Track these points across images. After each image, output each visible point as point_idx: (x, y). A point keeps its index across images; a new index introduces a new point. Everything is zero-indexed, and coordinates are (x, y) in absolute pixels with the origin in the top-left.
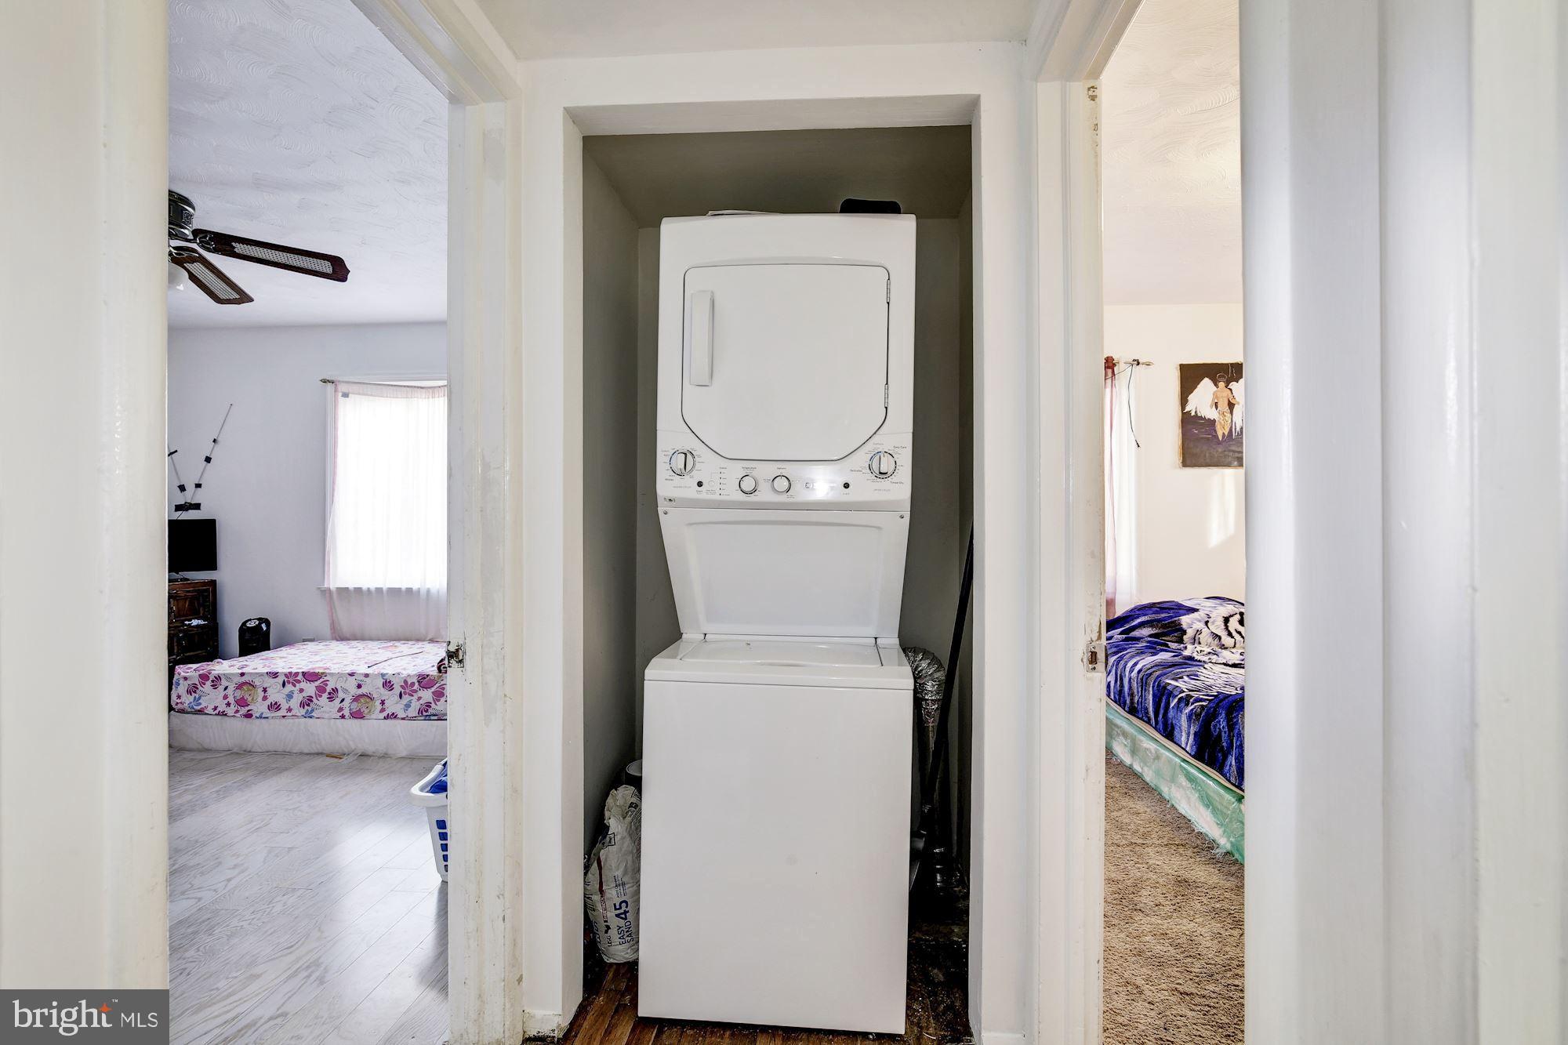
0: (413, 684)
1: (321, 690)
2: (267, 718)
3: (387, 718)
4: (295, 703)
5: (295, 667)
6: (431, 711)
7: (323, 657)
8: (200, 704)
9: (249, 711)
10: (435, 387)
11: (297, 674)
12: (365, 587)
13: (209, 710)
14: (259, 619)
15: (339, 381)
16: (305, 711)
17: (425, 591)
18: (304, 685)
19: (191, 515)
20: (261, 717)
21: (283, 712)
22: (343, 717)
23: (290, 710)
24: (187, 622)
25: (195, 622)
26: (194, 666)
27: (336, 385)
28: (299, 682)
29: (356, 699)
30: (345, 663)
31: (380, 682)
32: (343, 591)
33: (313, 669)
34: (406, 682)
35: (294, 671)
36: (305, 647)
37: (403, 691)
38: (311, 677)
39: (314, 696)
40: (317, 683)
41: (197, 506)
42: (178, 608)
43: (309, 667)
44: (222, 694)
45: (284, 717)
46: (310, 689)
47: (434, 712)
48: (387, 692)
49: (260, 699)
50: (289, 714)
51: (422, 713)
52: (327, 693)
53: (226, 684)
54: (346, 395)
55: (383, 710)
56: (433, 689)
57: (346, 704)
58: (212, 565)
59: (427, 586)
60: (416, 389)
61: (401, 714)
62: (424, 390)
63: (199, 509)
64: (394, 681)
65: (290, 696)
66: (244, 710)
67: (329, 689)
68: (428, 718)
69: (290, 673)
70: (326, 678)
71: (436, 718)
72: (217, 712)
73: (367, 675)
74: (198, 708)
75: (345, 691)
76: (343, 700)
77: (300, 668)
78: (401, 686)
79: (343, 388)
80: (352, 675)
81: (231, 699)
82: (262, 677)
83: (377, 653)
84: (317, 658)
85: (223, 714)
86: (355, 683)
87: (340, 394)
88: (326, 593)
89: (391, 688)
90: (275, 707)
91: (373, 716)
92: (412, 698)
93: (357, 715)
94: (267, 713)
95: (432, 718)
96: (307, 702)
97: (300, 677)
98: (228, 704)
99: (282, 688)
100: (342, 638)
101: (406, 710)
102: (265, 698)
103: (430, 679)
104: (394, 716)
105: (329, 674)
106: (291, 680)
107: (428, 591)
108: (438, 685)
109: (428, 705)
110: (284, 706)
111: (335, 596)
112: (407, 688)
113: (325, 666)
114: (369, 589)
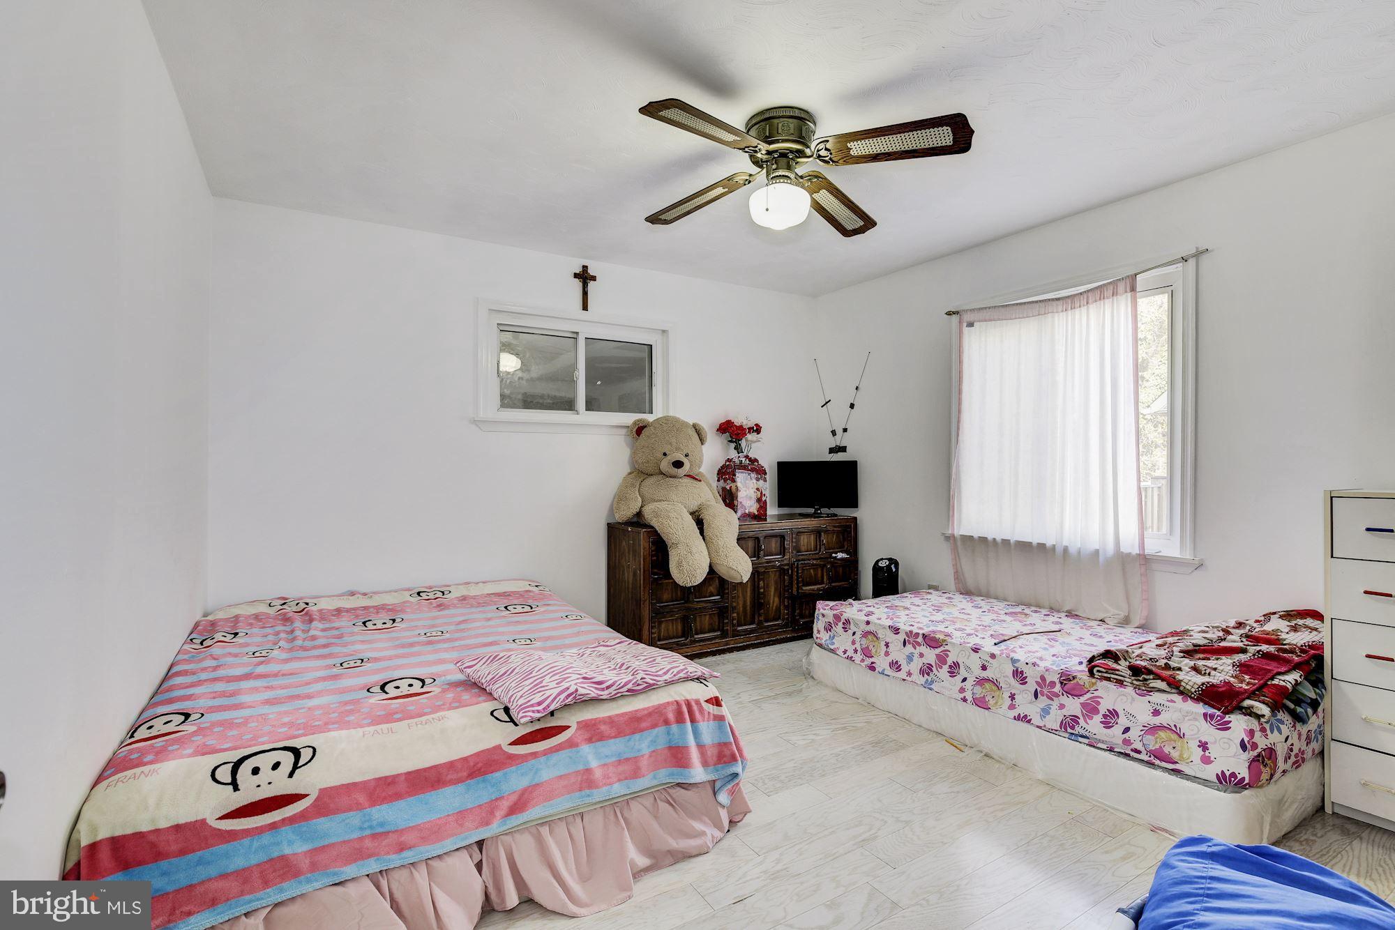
0: (1053, 684)
1: (942, 659)
2: (889, 676)
3: (1018, 718)
4: (916, 665)
5: (916, 625)
6: (1078, 730)
7: (945, 616)
8: (833, 644)
9: (872, 663)
10: (1075, 295)
11: (917, 634)
12: (990, 537)
13: (840, 652)
14: (890, 559)
15: (964, 310)
16: (924, 679)
17: (1062, 549)
18: (924, 649)
19: (840, 457)
20: (883, 673)
21: (902, 674)
22: (964, 700)
23: (909, 674)
24: (834, 555)
25: (840, 555)
26: (832, 603)
27: (960, 315)
28: (919, 644)
29: (981, 682)
30: (969, 631)
31: (1009, 669)
32: (968, 539)
33: (934, 632)
34: (1043, 678)
35: (915, 630)
36: (929, 596)
37: (1039, 689)
38: (931, 641)
39: (934, 665)
40: (938, 651)
41: (843, 449)
42: (828, 542)
43: (930, 629)
44: (851, 638)
45: (904, 680)
46: (930, 655)
47: (1082, 732)
48: (1017, 685)
49: (882, 653)
50: (908, 678)
51: (1066, 730)
52: (947, 666)
53: (855, 629)
54: (971, 325)
55: (1012, 707)
56: (1083, 699)
57: (968, 684)
58: (854, 503)
59: (1065, 543)
60: (1051, 302)
61: (1036, 720)
62: (1061, 302)
63: (845, 451)
64: (1028, 672)
65: (910, 658)
66: (868, 661)
67: (950, 661)
68: (1075, 737)
69: (911, 632)
70: (947, 648)
71: (1086, 741)
72: (846, 655)
73: (993, 656)
74: (832, 647)
75: (968, 668)
76: (965, 680)
77: (920, 628)
78: (1037, 682)
79: (967, 317)
80: (976, 650)
81: (858, 646)
82: (884, 630)
83: (1004, 621)
84: (939, 617)
85: (850, 658)
86: (979, 664)
87: (965, 324)
88: (950, 538)
89: (1023, 681)
90: (896, 666)
91: (1000, 711)
92: (1051, 702)
93: (981, 703)
94: (888, 671)
95: (1081, 739)
96: (927, 670)
97: (920, 639)
98: (856, 651)
99: (903, 647)
100: (967, 592)
101: (1043, 717)
102: (887, 654)
103: (1078, 684)
104: (1025, 719)
105: (951, 643)
106: (911, 640)
107: (1066, 550)
108: (1088, 695)
109: (1075, 719)
110: (905, 668)
111: (959, 543)
112: (1043, 689)
113: (946, 630)
114: (994, 539)
